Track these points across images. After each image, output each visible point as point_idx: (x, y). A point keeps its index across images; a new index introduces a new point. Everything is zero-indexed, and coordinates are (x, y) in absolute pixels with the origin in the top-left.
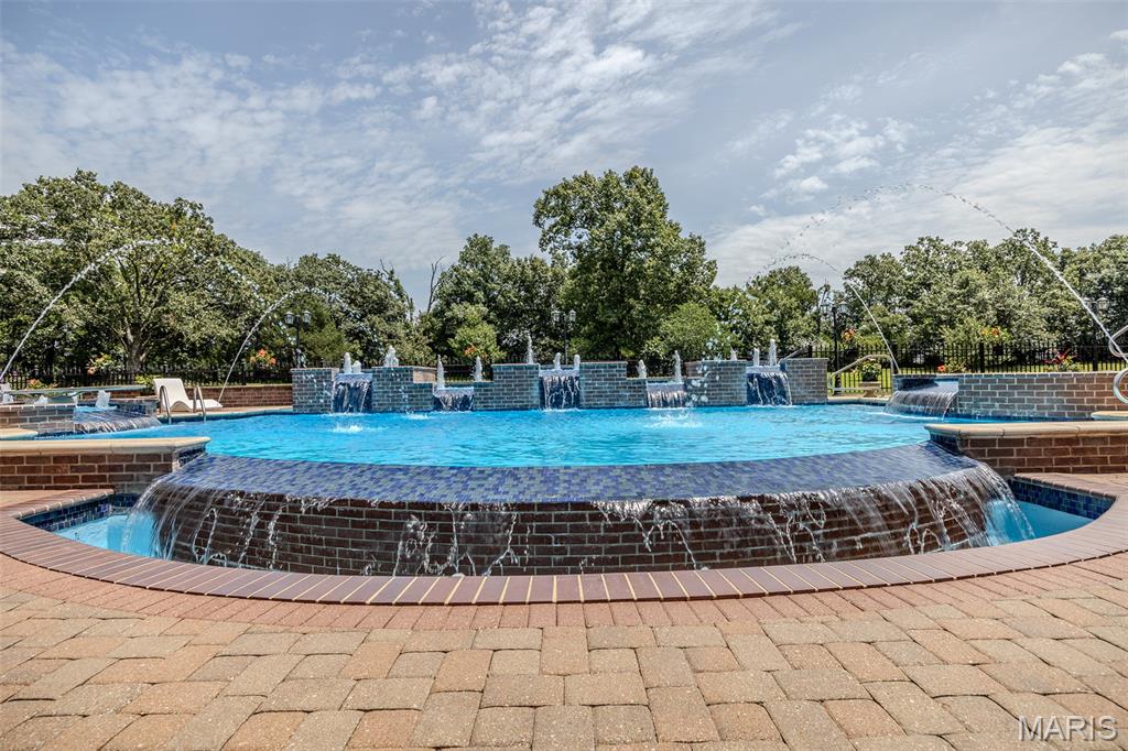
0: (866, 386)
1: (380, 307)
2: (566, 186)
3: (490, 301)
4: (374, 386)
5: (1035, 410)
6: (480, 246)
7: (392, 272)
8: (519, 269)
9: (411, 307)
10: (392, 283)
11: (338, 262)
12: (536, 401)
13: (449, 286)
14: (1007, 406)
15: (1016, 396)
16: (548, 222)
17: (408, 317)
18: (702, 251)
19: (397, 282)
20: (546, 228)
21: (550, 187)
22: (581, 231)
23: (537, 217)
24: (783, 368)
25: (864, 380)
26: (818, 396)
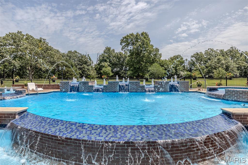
0: (198, 88)
1: (86, 63)
2: (128, 36)
3: (110, 62)
4: (79, 86)
6: (108, 50)
7: (88, 55)
8: (117, 54)
9: (93, 63)
10: (88, 57)
11: (76, 52)
12: (118, 90)
13: (101, 58)
16: (124, 44)
17: (92, 65)
18: (158, 51)
19: (89, 57)
20: (123, 46)
21: (124, 36)
22: (131, 46)
23: (121, 43)
25: (198, 86)
26: (187, 90)
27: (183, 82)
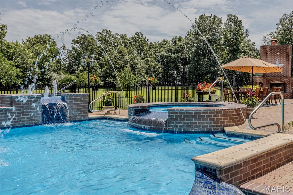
0: (107, 108)
5: (201, 128)
14: (190, 126)
15: (194, 121)
24: (63, 99)
25: (106, 105)
26: (83, 116)
27: (74, 96)
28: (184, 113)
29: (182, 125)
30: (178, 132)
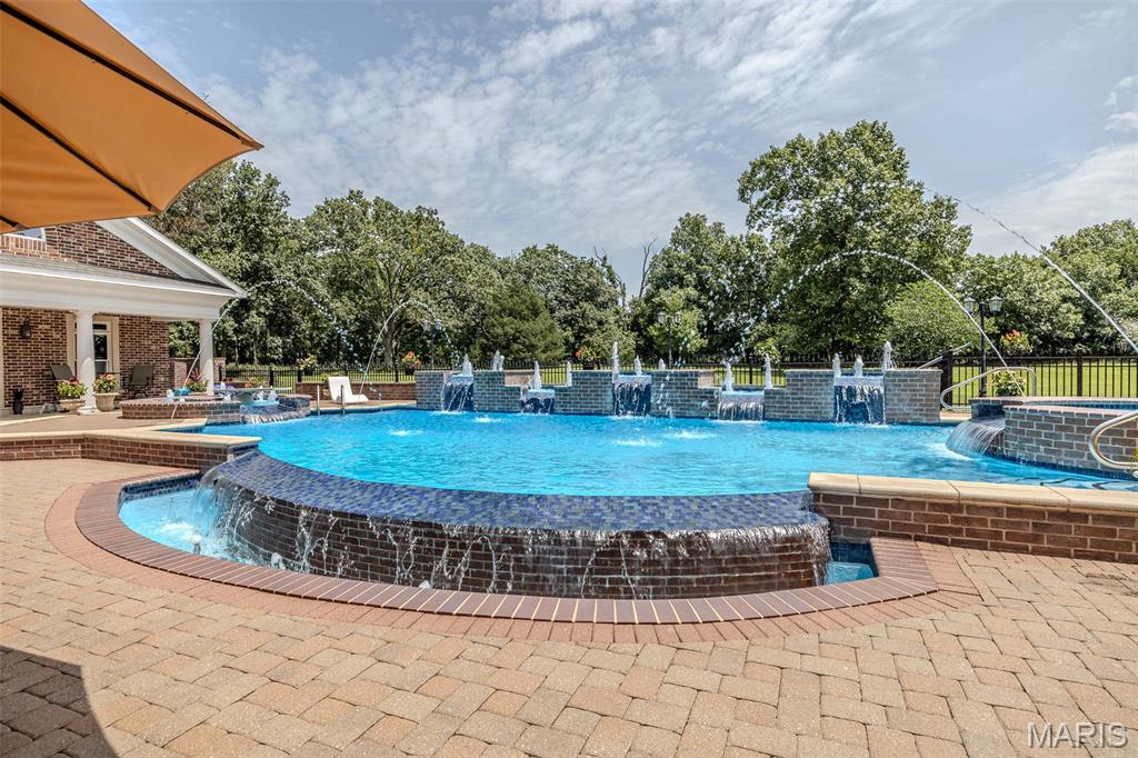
1: (591, 294)
2: (775, 154)
3: (701, 285)
4: (475, 388)
6: (693, 225)
7: (605, 259)
8: (733, 247)
9: (623, 294)
10: (605, 270)
11: (556, 252)
12: (609, 407)
13: (661, 270)
15: (1063, 440)
16: (757, 196)
17: (620, 304)
18: (951, 214)
19: (609, 268)
20: (754, 202)
21: (756, 157)
22: (794, 203)
23: (742, 192)
26: (927, 415)
27: (910, 376)
28: (1039, 419)
29: (1034, 445)
30: (1024, 461)
